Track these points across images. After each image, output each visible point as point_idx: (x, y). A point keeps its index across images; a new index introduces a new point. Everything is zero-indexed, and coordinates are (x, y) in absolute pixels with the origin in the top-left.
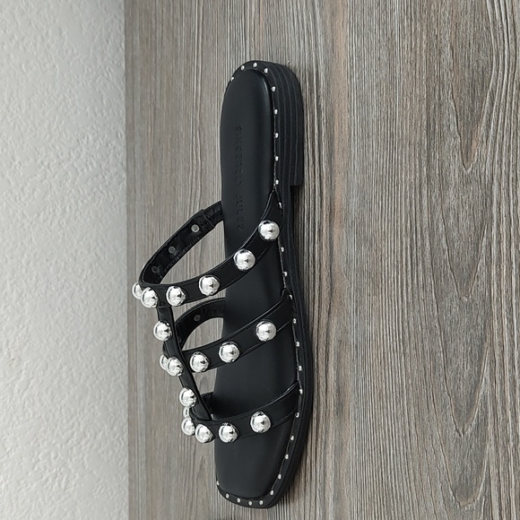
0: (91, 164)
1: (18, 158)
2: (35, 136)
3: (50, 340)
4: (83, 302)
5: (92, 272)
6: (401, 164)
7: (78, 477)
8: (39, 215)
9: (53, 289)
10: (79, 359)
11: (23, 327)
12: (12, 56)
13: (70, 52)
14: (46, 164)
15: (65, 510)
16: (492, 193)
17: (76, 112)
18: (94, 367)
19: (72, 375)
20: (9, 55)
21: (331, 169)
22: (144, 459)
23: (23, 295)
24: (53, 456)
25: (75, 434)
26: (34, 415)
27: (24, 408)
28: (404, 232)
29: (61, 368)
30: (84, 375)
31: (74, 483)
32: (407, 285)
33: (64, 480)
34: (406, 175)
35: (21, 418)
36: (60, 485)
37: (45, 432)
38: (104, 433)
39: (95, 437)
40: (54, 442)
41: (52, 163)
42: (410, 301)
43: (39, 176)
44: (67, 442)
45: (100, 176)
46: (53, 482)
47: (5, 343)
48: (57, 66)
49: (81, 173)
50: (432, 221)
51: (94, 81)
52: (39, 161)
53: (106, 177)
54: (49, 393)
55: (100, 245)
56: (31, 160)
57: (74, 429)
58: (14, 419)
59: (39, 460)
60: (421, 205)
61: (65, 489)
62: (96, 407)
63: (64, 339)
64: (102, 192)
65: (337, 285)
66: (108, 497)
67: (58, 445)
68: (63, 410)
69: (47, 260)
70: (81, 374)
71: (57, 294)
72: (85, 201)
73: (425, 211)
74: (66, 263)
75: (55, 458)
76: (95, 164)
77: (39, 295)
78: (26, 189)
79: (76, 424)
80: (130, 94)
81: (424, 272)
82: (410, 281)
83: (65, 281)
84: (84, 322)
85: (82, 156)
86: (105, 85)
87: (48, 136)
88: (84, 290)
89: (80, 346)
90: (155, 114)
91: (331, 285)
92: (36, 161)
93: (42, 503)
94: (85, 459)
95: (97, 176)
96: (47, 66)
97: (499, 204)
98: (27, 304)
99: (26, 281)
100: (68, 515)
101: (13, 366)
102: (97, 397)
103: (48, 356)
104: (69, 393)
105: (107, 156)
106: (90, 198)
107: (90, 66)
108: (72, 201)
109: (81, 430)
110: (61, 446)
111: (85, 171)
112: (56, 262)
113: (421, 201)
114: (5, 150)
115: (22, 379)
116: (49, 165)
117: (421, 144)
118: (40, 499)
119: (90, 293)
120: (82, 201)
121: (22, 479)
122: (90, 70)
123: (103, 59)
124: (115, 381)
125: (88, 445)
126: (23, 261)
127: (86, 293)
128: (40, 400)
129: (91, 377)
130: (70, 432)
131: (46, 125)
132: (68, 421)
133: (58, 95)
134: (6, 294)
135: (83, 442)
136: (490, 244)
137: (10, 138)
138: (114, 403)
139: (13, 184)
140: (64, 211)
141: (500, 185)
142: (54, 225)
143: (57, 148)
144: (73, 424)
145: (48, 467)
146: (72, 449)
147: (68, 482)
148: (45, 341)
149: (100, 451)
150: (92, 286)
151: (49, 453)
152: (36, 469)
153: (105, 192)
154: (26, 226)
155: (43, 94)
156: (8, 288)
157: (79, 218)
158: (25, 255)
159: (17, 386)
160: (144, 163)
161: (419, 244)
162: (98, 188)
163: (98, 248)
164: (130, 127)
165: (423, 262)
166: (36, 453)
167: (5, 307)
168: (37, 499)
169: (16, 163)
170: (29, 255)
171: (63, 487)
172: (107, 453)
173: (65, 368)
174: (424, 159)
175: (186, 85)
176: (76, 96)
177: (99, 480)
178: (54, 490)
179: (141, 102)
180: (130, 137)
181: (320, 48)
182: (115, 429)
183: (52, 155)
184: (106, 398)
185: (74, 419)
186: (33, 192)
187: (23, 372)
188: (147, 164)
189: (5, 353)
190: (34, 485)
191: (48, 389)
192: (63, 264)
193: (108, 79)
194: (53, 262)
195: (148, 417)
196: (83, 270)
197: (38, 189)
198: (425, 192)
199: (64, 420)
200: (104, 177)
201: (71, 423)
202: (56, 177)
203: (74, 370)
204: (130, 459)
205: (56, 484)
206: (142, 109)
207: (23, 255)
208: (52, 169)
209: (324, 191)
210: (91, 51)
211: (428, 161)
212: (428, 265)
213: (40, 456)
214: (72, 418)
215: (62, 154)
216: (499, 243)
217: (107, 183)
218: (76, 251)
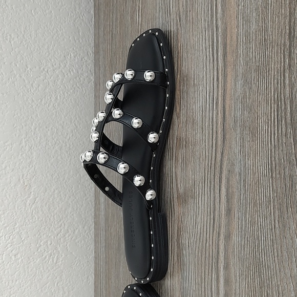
0: (73, 71)
1: (29, 67)
2: (39, 54)
3: (48, 175)
4: (67, 152)
5: (73, 135)
6: (272, 58)
7: (63, 256)
8: (42, 100)
9: (50, 144)
10: (65, 186)
11: (32, 166)
12: (26, 5)
13: (60, 4)
14: (46, 70)
15: (56, 275)
17: (64, 40)
18: (74, 192)
19: (60, 195)
20: (25, 5)
21: (225, 64)
22: (104, 245)
23: (32, 148)
24: (49, 243)
25: (62, 231)
26: (38, 219)
27: (32, 214)
28: (273, 101)
29: (54, 191)
30: (67, 196)
31: (61, 260)
32: (274, 134)
33: (56, 257)
34: (275, 65)
35: (31, 221)
36: (53, 261)
37: (45, 229)
38: (79, 230)
39: (74, 233)
40: (50, 235)
41: (49, 70)
42: (276, 144)
43: (42, 77)
44: (58, 235)
45: (78, 78)
46: (49, 259)
47: (21, 176)
48: (53, 12)
49: (66, 76)
50: (292, 93)
51: (74, 21)
52: (42, 69)
53: (81, 79)
54: (47, 207)
55: (78, 119)
56: (37, 68)
57: (61, 228)
58: (27, 221)
59: (41, 246)
60: (284, 83)
61: (56, 263)
62: (75, 215)
63: (56, 174)
64: (78, 88)
65: (227, 136)
66: (81, 268)
67: (52, 237)
68: (55, 216)
69: (46, 127)
70: (66, 195)
71: (52, 147)
72: (69, 93)
73: (287, 87)
74: (57, 130)
76: (74, 71)
77: (41, 148)
78: (34, 84)
79: (63, 224)
80: (97, 26)
81: (286, 126)
82: (276, 132)
83: (57, 139)
84: (68, 164)
85: (67, 66)
86: (81, 24)
87: (47, 53)
88: (68, 146)
89: (66, 179)
90: (112, 37)
91: (224, 136)
92: (40, 68)
93: (43, 271)
95: (76, 78)
96: (47, 11)
98: (35, 153)
99: (34, 139)
100: (58, 279)
101: (26, 189)
102: (75, 209)
103: (47, 184)
104: (59, 206)
105: (82, 66)
106: (71, 91)
107: (72, 12)
108: (61, 92)
109: (66, 228)
110: (54, 237)
111: (69, 74)
112: (52, 129)
113: (284, 80)
114: (22, 61)
115: (31, 197)
116: (47, 71)
117: (285, 45)
118: (41, 269)
119: (71, 147)
120: (67, 93)
121: (31, 256)
122: (72, 15)
123: (80, 8)
124: (86, 200)
125: (70, 237)
126: (32, 128)
127: (69, 147)
128: (42, 210)
129: (72, 197)
130: (59, 229)
131: (46, 47)
132: (58, 223)
133: (54, 29)
134: (22, 147)
135: (67, 236)
137: (25, 54)
138: (85, 213)
139: (26, 81)
140: (57, 98)
142: (50, 107)
143: (53, 60)
144: (61, 224)
145: (46, 250)
146: (60, 239)
147: (58, 258)
148: (45, 176)
149: (77, 241)
150: (73, 144)
151: (47, 241)
152: (39, 251)
153: (80, 88)
154: (34, 107)
155: (45, 28)
156: (24, 144)
157: (65, 103)
158: (34, 124)
159: (28, 201)
160: (105, 67)
161: (283, 108)
162: (77, 85)
163: (76, 121)
164: (97, 46)
165: (286, 119)
166: (39, 241)
167: (22, 155)
168: (39, 268)
169: (28, 69)
170: (36, 124)
171: (55, 261)
172: (81, 242)
173: (56, 192)
174: (287, 54)
175: (132, 18)
176: (64, 30)
177: (76, 258)
178: (49, 263)
179: (104, 30)
180: (97, 53)
182: (86, 228)
183: (50, 65)
184: (80, 209)
185: (62, 221)
186: (38, 87)
187: (32, 193)
188: (107, 68)
189: (22, 182)
190: (38, 260)
191: (46, 203)
193: (83, 20)
194: (50, 129)
195: (107, 219)
196: (67, 134)
197: (41, 85)
198: (287, 75)
199: (56, 222)
200: (80, 79)
201: (60, 224)
202: (52, 78)
203: (62, 193)
204: (95, 245)
205: (51, 260)
206: (104, 35)
207: (32, 124)
208: (49, 73)
209: (220, 78)
210: (73, 3)
211: (290, 55)
212: (289, 121)
213: (41, 243)
214: (60, 221)
215: (55, 65)
217: (82, 82)
218: (63, 122)
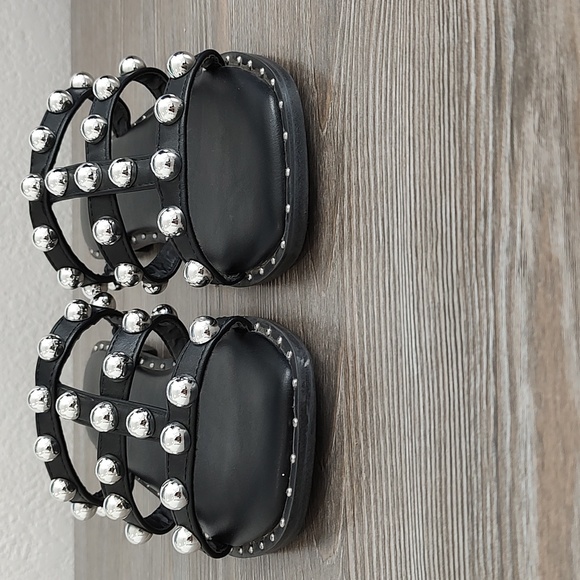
7: (41, 544)
9: (13, 326)
14: (5, 183)
16: (343, 156)
24: (11, 518)
25: (39, 495)
29: (21, 417)
31: (36, 552)
36: (19, 553)
40: (12, 503)
44: (29, 503)
61: (26, 558)
67: (18, 507)
68: (24, 467)
69: (5, 294)
74: (28, 297)
75: (14, 521)
79: (39, 483)
83: (27, 317)
94: (50, 523)
97: (349, 169)
110: (21, 507)
112: (16, 296)
125: (54, 508)
130: (32, 492)
132: (30, 480)
136: (342, 221)
141: (350, 144)
143: (19, 165)
144: (36, 483)
146: (34, 511)
147: (29, 550)
151: (6, 516)
171: (23, 554)
181: (208, 7)
185: (37, 477)
192: (24, 299)
196: (49, 305)
199: (25, 479)
201: (33, 482)
205: (15, 552)
214: (34, 475)
216: (350, 218)
218: (41, 283)
